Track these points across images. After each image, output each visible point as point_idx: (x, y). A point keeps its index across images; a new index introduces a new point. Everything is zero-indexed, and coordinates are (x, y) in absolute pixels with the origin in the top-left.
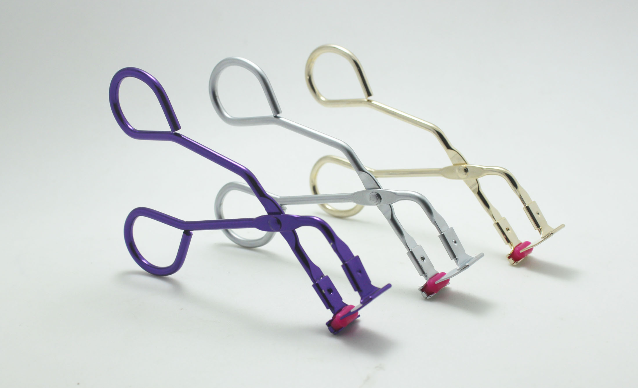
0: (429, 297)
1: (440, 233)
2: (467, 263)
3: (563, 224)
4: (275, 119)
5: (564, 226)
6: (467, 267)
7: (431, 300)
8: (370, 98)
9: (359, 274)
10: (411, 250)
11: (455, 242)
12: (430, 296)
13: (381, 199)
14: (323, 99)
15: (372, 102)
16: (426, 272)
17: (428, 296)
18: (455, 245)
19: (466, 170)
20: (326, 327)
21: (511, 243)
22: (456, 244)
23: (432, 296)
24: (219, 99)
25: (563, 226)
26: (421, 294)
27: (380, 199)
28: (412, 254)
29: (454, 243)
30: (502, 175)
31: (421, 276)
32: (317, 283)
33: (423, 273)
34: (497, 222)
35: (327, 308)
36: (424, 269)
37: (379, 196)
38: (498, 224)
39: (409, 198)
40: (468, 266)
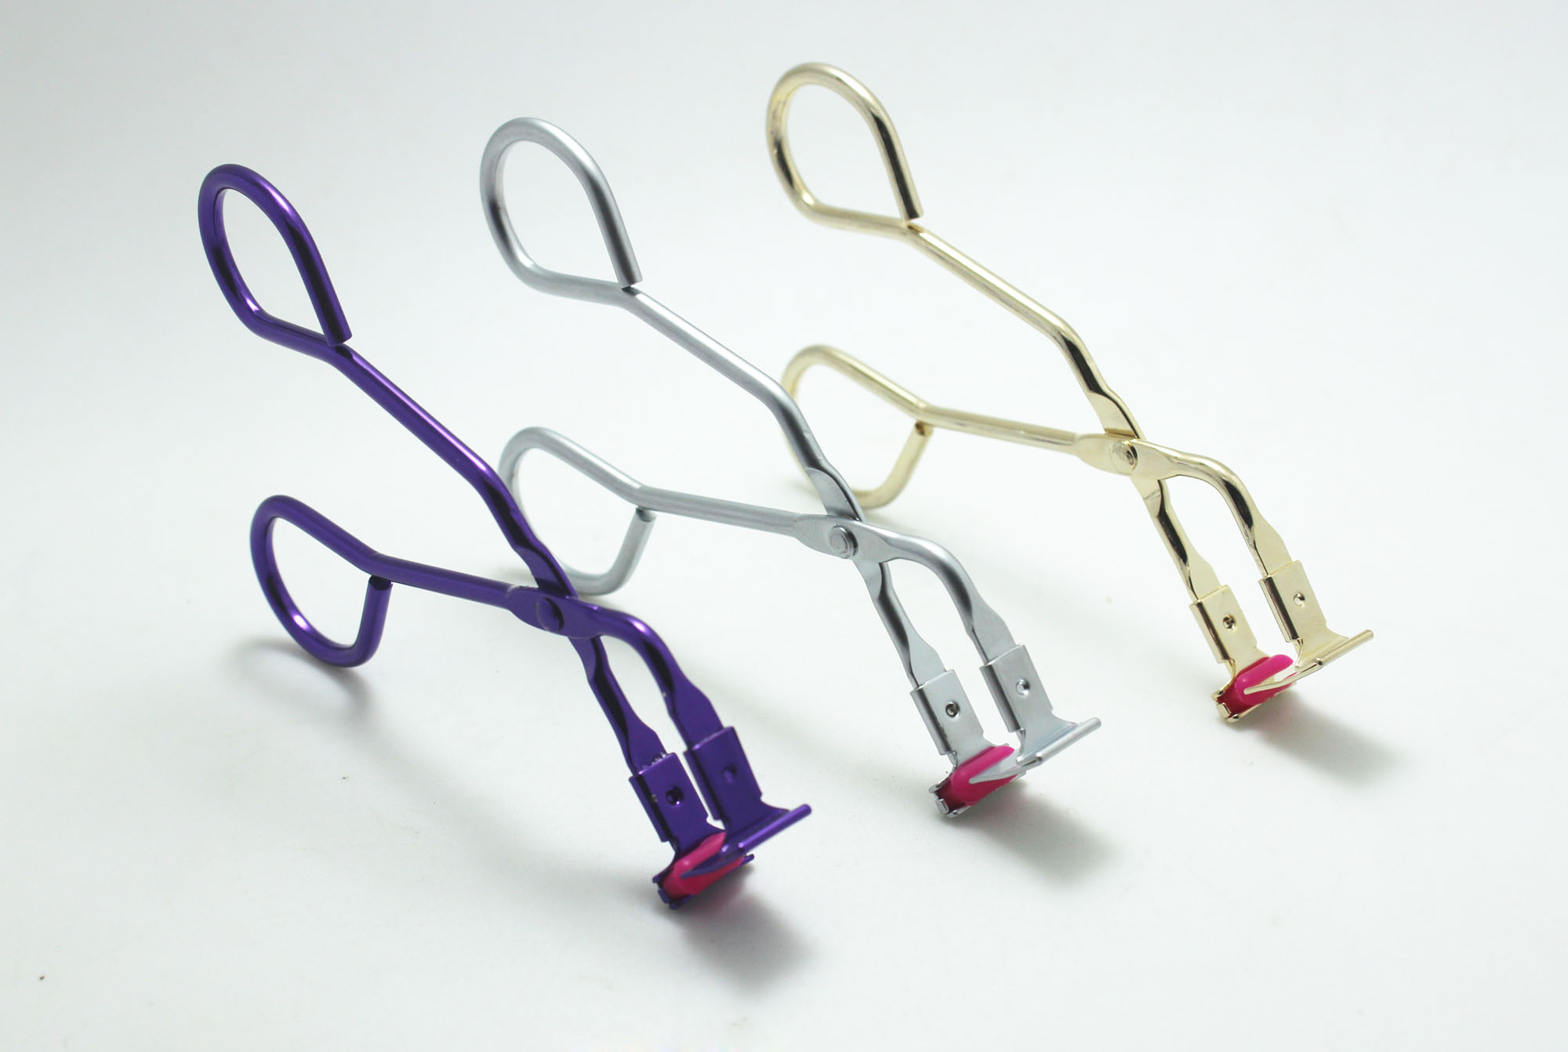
0: (951, 815)
1: (984, 661)
2: (1038, 751)
3: (1368, 631)
4: (626, 296)
5: (1372, 636)
6: (1037, 762)
7: (958, 822)
8: (915, 222)
9: (728, 775)
10: (920, 688)
11: (1026, 686)
12: (955, 813)
13: (855, 545)
14: (807, 198)
15: (921, 235)
16: (953, 746)
17: (951, 810)
18: (1022, 694)
19: (1132, 453)
20: (656, 887)
21: (1232, 661)
22: (1026, 692)
23: (960, 811)
24: (507, 215)
25: (1367, 635)
26: (935, 803)
27: (852, 544)
28: (921, 695)
29: (1020, 688)
30: (1215, 484)
31: (941, 754)
32: (641, 776)
33: (947, 748)
34: (1199, 601)
35: (663, 839)
36: (950, 739)
37: (850, 538)
38: (1200, 606)
39: (921, 559)
40: (1040, 759)
